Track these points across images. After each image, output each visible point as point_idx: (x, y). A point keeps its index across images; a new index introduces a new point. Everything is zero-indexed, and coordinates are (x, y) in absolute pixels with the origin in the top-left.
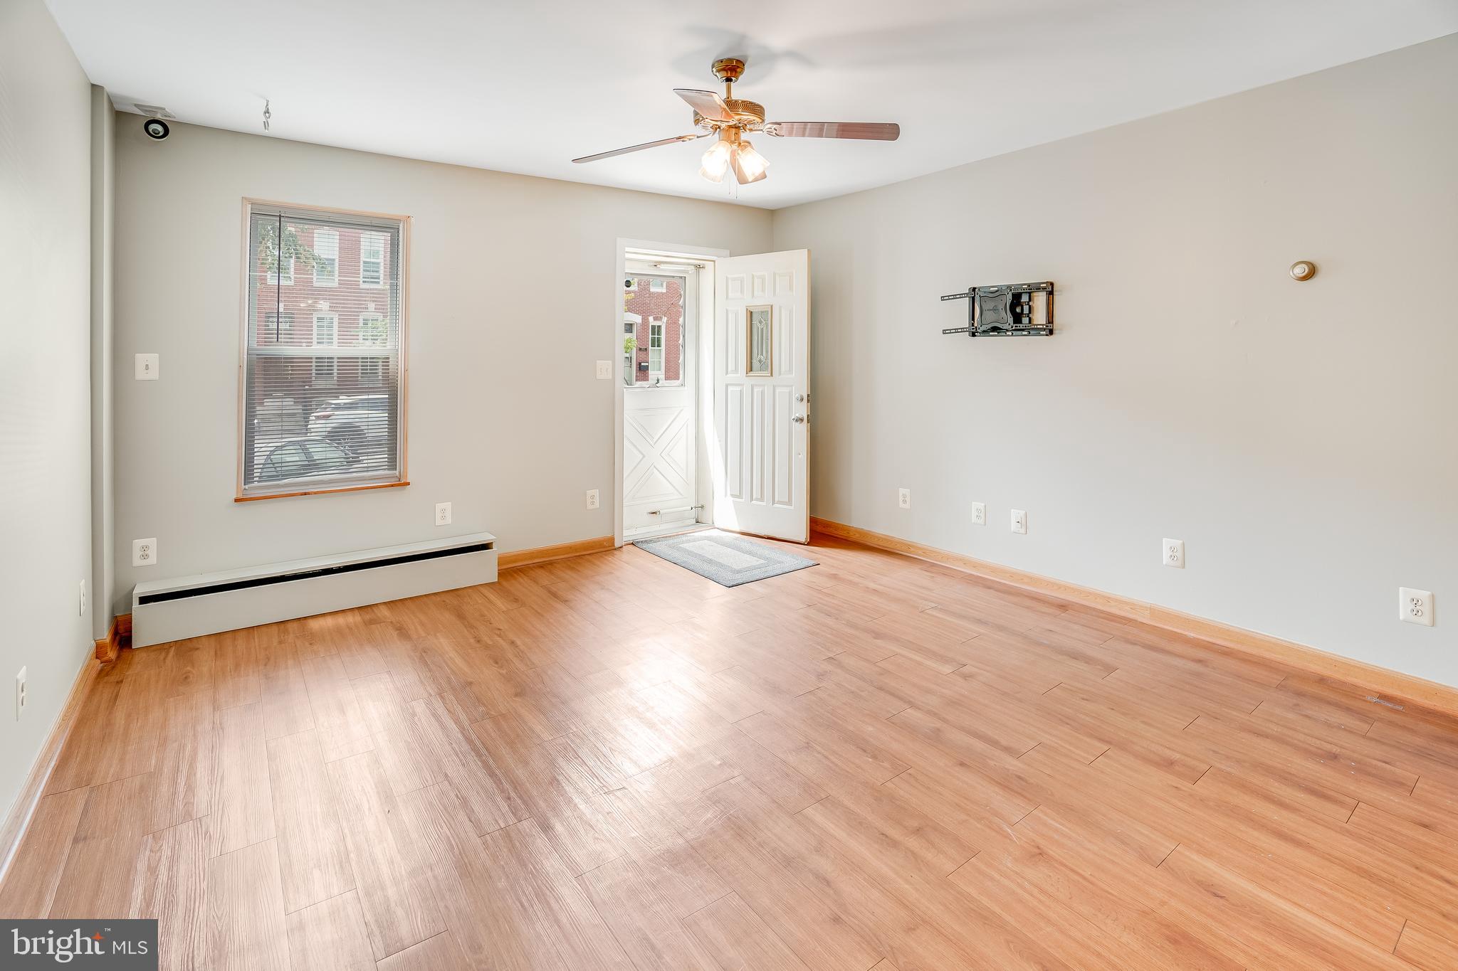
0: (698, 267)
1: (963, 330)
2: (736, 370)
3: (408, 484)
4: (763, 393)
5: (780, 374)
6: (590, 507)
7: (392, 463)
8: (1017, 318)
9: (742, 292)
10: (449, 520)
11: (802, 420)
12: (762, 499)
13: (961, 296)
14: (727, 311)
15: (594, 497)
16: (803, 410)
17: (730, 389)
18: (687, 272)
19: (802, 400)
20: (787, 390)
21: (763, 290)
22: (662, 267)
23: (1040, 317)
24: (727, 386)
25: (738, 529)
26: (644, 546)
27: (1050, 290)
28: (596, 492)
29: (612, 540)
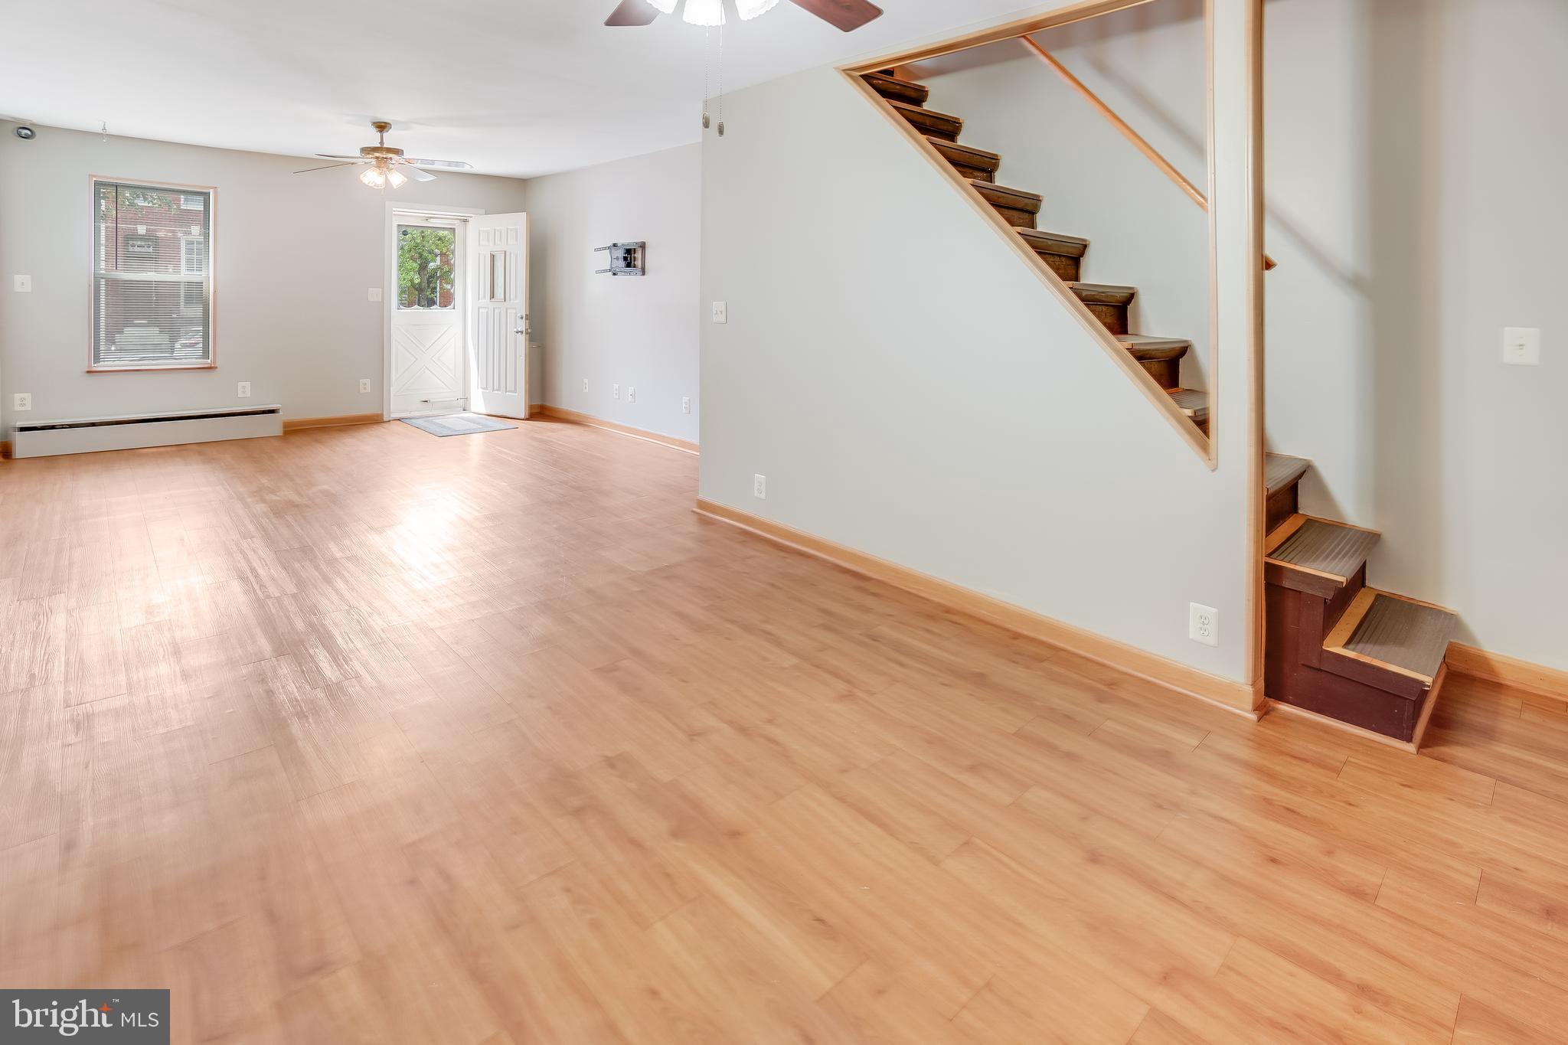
0: (466, 221)
1: (605, 271)
2: (484, 296)
3: (216, 368)
4: (500, 313)
5: (510, 300)
6: (362, 391)
7: (206, 355)
8: (628, 265)
9: (488, 241)
10: (248, 394)
11: (522, 332)
12: (499, 390)
13: (605, 249)
14: (479, 254)
15: (366, 385)
16: (522, 325)
17: (481, 310)
18: (454, 224)
19: (522, 318)
20: (514, 311)
21: (501, 240)
22: (432, 220)
23: (639, 263)
24: (479, 308)
25: (484, 412)
26: (406, 421)
27: (643, 246)
28: (368, 381)
29: (382, 415)
